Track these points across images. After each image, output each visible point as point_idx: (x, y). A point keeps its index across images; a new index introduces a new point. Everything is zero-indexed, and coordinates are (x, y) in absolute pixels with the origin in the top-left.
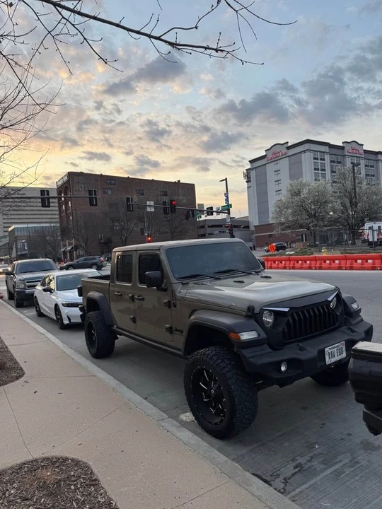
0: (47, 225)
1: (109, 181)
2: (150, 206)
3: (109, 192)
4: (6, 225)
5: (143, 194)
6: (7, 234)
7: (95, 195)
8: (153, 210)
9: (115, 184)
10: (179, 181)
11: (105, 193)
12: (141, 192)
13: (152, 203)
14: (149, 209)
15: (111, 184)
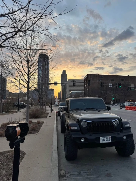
0: (80, 91)
1: (101, 77)
2: (110, 85)
3: (101, 80)
4: (70, 91)
5: (113, 81)
6: (69, 94)
7: (90, 82)
8: (111, 87)
9: (103, 78)
10: (129, 76)
11: (99, 81)
12: (113, 80)
13: (111, 84)
14: (110, 87)
15: (101, 78)
